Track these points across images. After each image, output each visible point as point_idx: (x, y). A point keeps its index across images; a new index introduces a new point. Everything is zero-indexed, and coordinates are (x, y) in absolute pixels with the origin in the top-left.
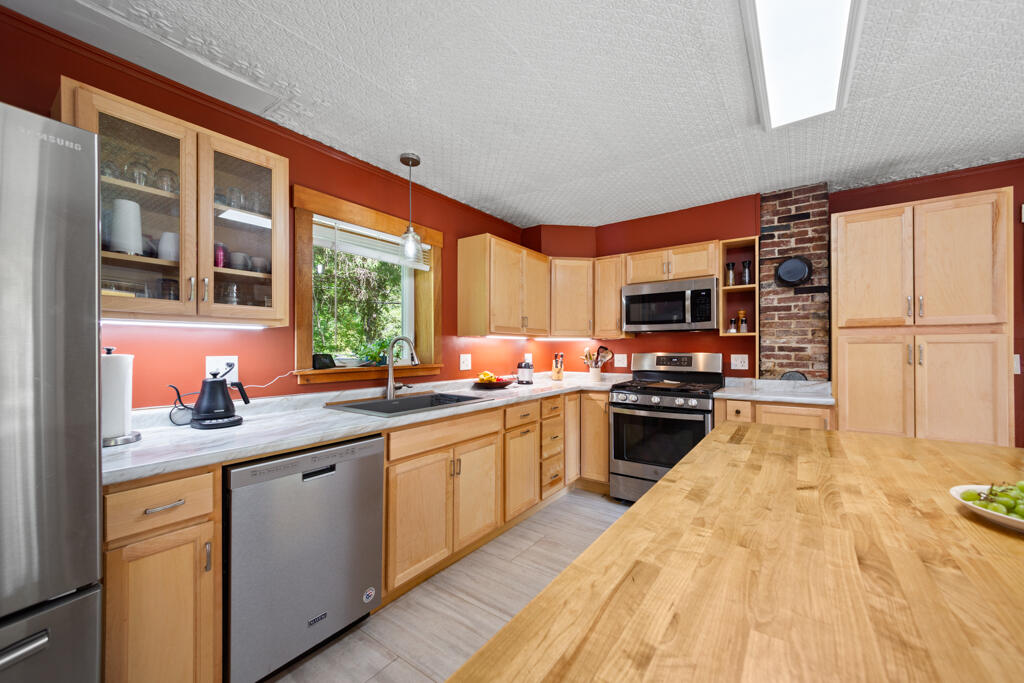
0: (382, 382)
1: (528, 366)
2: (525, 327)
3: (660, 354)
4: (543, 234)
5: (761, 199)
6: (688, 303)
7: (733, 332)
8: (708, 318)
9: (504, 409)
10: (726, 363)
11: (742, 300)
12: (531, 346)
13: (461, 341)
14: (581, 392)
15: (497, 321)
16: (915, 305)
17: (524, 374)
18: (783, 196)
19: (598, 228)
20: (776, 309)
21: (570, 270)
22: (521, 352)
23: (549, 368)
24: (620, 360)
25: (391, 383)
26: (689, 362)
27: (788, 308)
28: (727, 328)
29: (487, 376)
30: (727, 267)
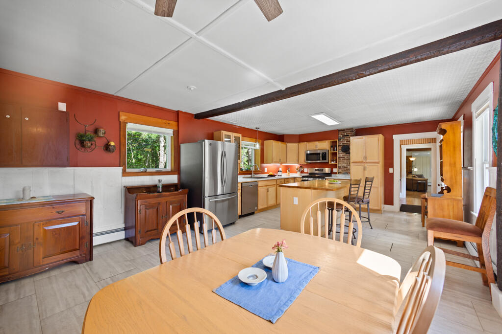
0: (251, 174)
1: (280, 171)
2: (280, 161)
3: (316, 168)
4: (285, 137)
5: (339, 131)
6: (321, 155)
7: (332, 163)
8: (326, 159)
9: (277, 180)
10: (332, 171)
11: (334, 154)
12: (281, 166)
13: (264, 165)
14: (295, 178)
15: (274, 160)
16: (365, 158)
17: (279, 174)
18: (343, 130)
19: (299, 135)
20: (342, 157)
21: (292, 146)
22: (278, 168)
23: (286, 172)
24: (306, 170)
25: (253, 174)
26: (323, 170)
27: (344, 157)
28: (331, 162)
29: (271, 173)
30: (331, 147)
